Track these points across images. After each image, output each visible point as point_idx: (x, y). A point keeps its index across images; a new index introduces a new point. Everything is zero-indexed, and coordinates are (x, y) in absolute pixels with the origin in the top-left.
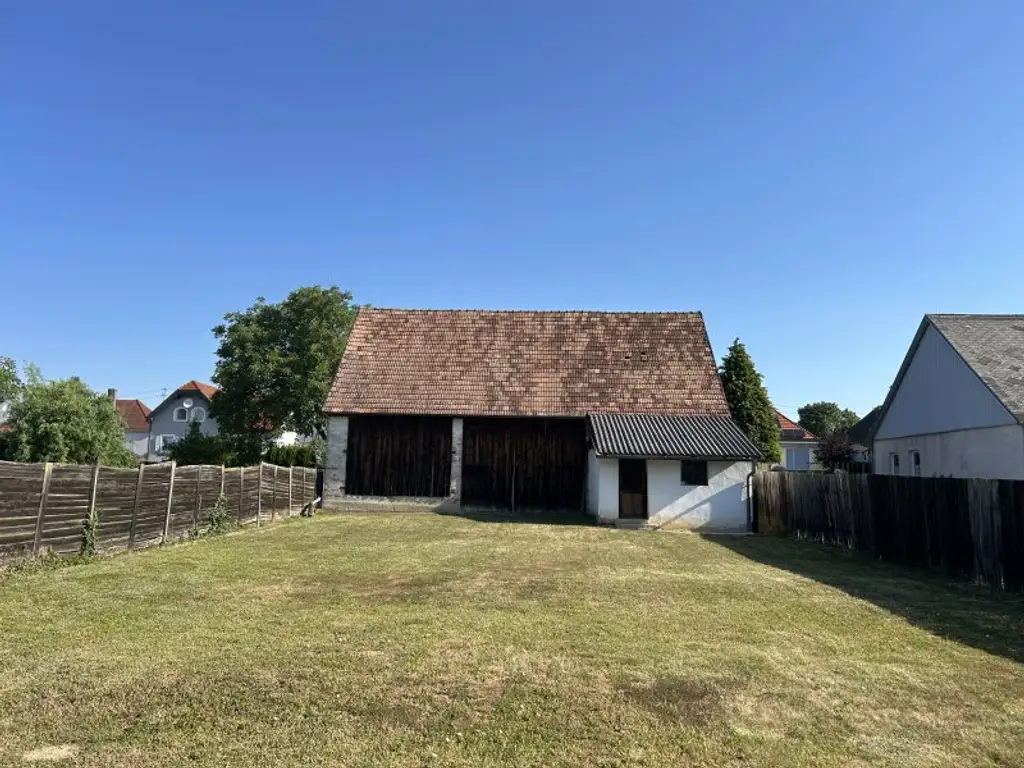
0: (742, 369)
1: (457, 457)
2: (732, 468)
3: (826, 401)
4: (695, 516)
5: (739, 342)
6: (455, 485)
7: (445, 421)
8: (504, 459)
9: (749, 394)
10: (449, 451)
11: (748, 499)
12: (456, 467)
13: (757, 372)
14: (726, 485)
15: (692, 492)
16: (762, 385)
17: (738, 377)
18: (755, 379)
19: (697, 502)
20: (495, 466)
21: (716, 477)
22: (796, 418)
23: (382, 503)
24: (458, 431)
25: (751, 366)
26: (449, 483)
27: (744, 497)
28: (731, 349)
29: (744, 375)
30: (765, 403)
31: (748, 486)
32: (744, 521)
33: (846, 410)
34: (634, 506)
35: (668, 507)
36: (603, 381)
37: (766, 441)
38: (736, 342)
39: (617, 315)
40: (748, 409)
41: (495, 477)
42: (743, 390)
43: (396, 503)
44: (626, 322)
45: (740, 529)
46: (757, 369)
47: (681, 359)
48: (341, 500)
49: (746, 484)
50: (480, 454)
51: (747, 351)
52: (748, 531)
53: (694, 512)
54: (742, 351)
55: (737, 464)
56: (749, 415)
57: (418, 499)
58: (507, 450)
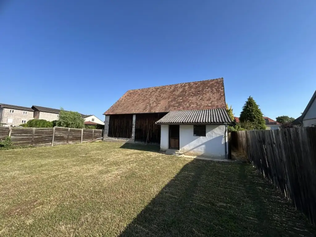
0: (251, 104)
1: (134, 126)
2: (217, 128)
3: (285, 116)
4: (200, 150)
5: (251, 97)
6: (133, 135)
7: (131, 116)
8: (146, 126)
9: (254, 111)
10: (132, 125)
11: (226, 143)
12: (134, 130)
13: (257, 105)
14: (214, 136)
15: (198, 139)
16: (259, 108)
17: (250, 106)
18: (257, 107)
19: (200, 144)
20: (144, 129)
21: (209, 133)
22: (275, 120)
23: (116, 139)
24: (134, 118)
25: (255, 103)
26: (131, 134)
27: (223, 142)
28: (248, 99)
29: (252, 106)
30: (260, 113)
31: (225, 137)
32: (224, 154)
33: (291, 118)
34: (175, 144)
35: (187, 145)
36: (182, 101)
37: (260, 124)
38: (250, 97)
39: (194, 83)
40: (254, 115)
41: (144, 132)
42: (252, 110)
43: (119, 140)
44: (196, 84)
45: (221, 158)
46: (257, 104)
47: (212, 92)
48: (107, 138)
49: (224, 136)
50: (140, 126)
51: (254, 99)
52: (226, 158)
53: (199, 148)
54: (252, 99)
55: (220, 126)
56: (254, 117)
57: (124, 139)
58: (147, 124)
